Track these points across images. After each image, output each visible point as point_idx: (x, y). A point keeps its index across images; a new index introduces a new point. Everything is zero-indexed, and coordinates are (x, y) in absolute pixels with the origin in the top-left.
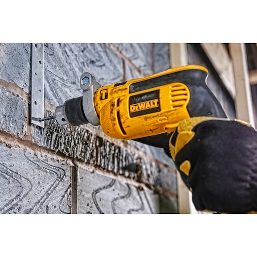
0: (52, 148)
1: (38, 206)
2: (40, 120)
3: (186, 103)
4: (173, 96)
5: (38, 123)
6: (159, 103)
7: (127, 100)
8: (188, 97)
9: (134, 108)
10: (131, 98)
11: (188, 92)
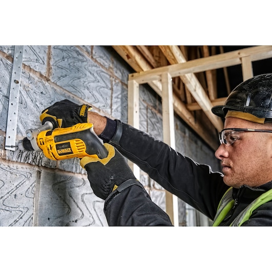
0: (22, 161)
1: (8, 195)
2: (12, 147)
3: (85, 150)
4: (77, 144)
5: (10, 149)
6: (71, 150)
7: (55, 147)
8: (85, 146)
9: (60, 152)
10: (57, 145)
11: (84, 144)
